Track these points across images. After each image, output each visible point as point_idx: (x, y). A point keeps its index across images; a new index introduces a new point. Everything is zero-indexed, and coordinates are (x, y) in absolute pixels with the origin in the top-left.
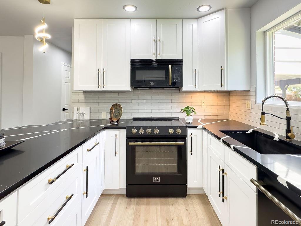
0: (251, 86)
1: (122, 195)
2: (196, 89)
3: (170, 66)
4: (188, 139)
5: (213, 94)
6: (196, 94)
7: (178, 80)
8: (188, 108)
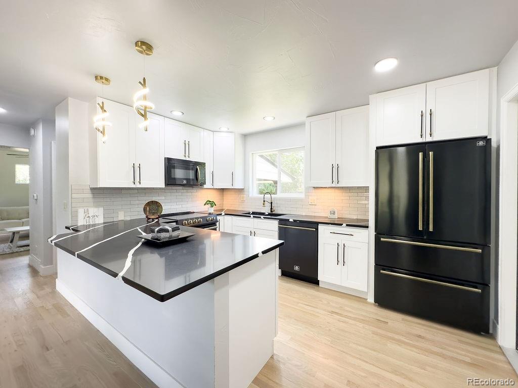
0: (245, 185)
3: (198, 167)
7: (203, 179)
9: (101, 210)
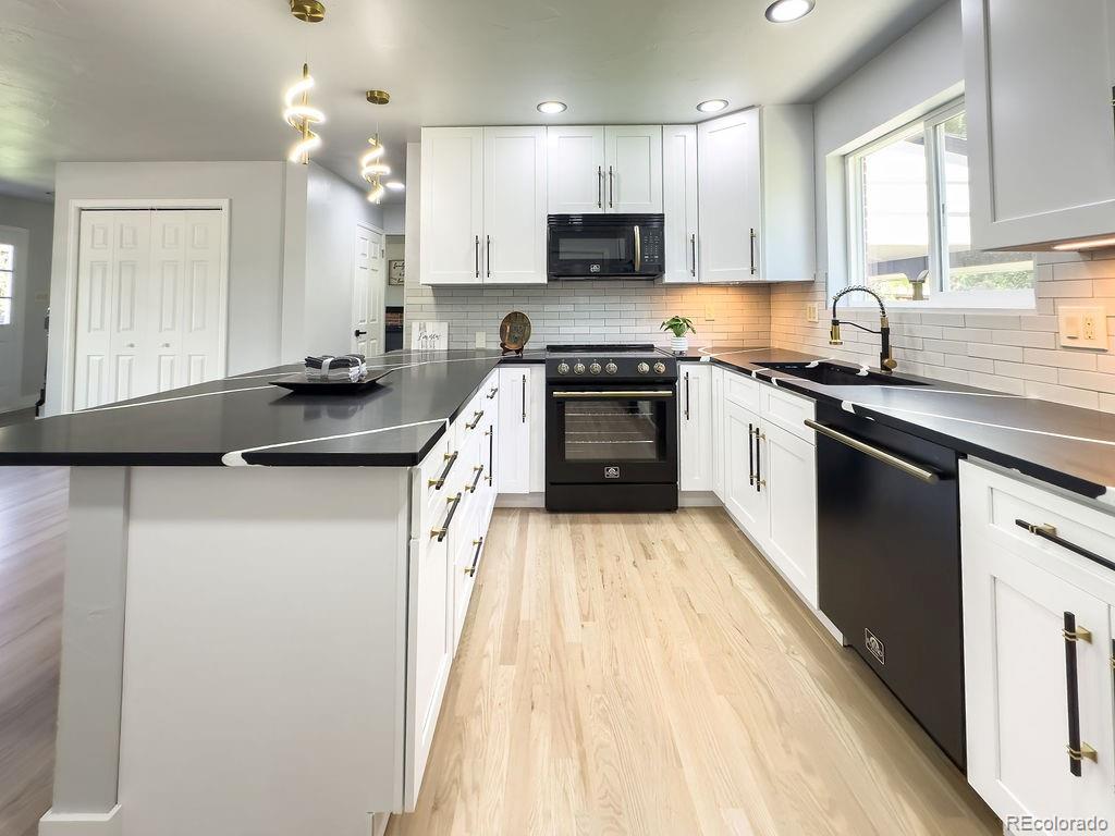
0: (817, 270)
1: (537, 510)
2: (695, 280)
3: (637, 229)
4: (681, 384)
5: (730, 291)
6: (694, 291)
7: (654, 259)
8: (678, 320)
9: (445, 325)
